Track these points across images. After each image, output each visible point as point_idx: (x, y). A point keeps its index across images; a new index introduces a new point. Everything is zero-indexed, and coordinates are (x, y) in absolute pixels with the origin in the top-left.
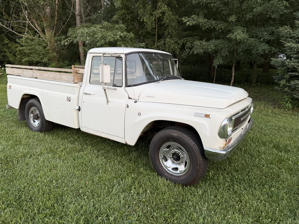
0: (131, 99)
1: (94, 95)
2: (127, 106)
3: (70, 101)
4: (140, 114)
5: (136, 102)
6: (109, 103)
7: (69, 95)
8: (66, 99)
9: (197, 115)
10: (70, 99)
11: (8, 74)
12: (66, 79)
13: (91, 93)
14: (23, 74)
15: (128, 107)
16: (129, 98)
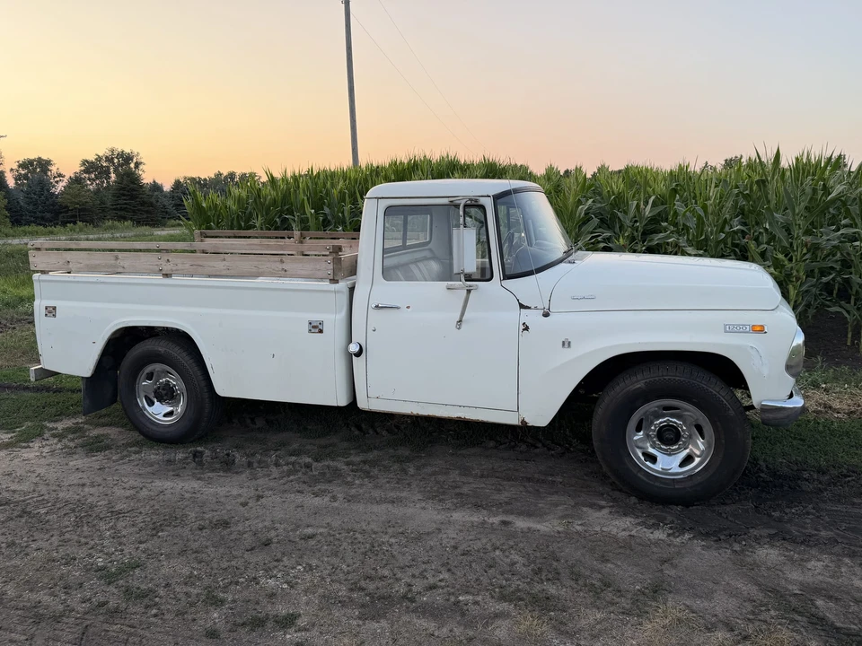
0: (529, 308)
1: (408, 307)
2: (522, 327)
3: (321, 331)
4: (569, 343)
5: (546, 315)
6: (464, 325)
7: (316, 317)
8: (306, 327)
9: (730, 329)
10: (320, 327)
11: (37, 272)
12: (303, 272)
13: (399, 305)
14: (116, 266)
15: (527, 328)
16: (522, 306)
